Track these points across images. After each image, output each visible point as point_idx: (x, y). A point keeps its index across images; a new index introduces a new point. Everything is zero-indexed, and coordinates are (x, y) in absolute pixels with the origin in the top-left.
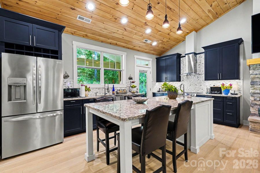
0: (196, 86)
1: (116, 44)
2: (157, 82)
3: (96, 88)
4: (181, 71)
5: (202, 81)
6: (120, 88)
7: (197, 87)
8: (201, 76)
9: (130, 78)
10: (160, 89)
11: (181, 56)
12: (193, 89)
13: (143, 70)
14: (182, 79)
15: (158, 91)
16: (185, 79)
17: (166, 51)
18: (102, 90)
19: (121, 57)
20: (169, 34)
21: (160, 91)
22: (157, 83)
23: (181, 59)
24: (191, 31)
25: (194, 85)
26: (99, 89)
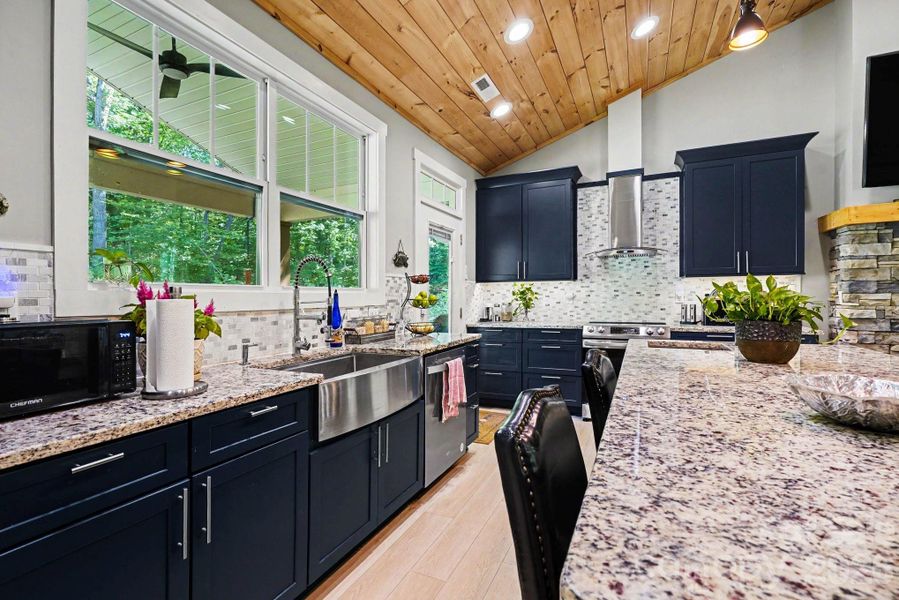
0: (640, 298)
1: (348, 62)
2: (478, 281)
3: (241, 313)
4: (580, 240)
5: (661, 281)
6: (361, 309)
7: (645, 299)
8: (658, 262)
9: (400, 261)
10: (488, 309)
11: (579, 182)
12: (627, 310)
13: (440, 224)
14: (580, 272)
15: (482, 320)
16: (595, 269)
17: (516, 156)
18: (275, 323)
19: (360, 145)
20: (569, 77)
21: (487, 320)
22: (478, 284)
23: (580, 192)
24: (631, 89)
25: (629, 293)
26: (257, 315)
